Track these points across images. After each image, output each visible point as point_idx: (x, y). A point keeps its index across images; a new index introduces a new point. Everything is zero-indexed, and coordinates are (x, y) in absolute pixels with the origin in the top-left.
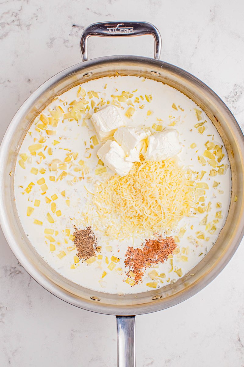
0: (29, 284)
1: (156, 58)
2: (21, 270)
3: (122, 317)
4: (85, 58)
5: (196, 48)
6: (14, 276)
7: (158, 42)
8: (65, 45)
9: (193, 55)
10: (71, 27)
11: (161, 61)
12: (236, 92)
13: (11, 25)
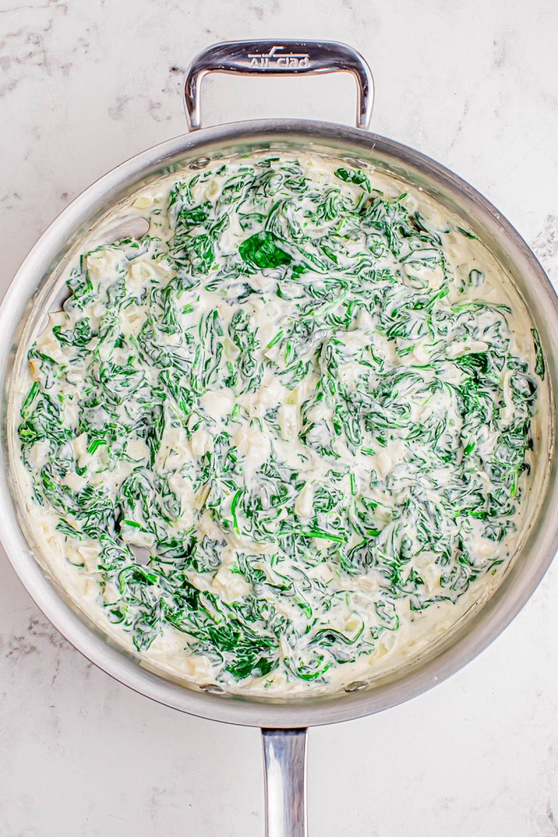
0: (55, 677)
1: (361, 126)
2: (35, 645)
3: (277, 732)
4: (195, 124)
5: (460, 129)
6: (18, 658)
7: (367, 89)
8: (152, 114)
9: (452, 145)
10: (167, 73)
11: (373, 134)
12: (552, 235)
13: (24, 64)
